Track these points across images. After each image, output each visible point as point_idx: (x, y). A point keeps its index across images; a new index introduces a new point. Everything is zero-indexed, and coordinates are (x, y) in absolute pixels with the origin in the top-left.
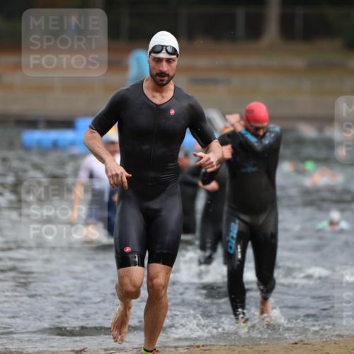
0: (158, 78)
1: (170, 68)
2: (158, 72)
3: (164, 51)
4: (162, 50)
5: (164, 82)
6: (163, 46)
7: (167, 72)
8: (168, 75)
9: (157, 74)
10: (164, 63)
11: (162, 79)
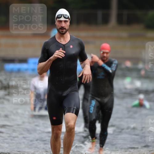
0: (60, 30)
1: (66, 25)
2: (61, 27)
3: (63, 17)
4: (62, 16)
5: (64, 32)
6: (62, 15)
7: (65, 27)
8: (65, 29)
9: (60, 29)
10: (63, 23)
11: (62, 30)
